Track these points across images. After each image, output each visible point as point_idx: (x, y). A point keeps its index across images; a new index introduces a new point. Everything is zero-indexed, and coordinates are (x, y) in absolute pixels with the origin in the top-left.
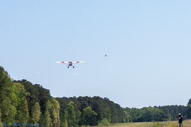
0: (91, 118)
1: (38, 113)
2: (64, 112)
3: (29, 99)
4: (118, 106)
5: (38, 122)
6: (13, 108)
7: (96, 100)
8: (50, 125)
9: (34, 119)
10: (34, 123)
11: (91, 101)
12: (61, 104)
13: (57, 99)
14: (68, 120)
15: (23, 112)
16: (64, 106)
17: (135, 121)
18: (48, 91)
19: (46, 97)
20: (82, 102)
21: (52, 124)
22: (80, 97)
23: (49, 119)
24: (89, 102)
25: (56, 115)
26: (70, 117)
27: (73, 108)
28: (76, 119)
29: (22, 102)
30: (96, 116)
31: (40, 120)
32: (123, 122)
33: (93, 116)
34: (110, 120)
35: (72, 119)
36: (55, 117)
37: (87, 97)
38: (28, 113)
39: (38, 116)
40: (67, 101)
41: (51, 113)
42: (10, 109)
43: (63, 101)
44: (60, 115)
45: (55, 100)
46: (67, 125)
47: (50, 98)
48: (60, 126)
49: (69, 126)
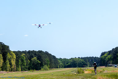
0: (36, 65)
1: (1, 61)
2: (19, 61)
4: (54, 57)
5: (1, 68)
7: (40, 53)
8: (9, 70)
11: (37, 53)
12: (17, 55)
13: (14, 52)
14: (21, 66)
16: (19, 56)
17: (65, 67)
18: (8, 47)
19: (6, 51)
20: (31, 54)
21: (10, 69)
22: (29, 51)
23: (8, 65)
24: (35, 54)
25: (13, 62)
26: (22, 64)
27: (25, 58)
28: (27, 65)
30: (40, 64)
31: (2, 66)
32: (57, 68)
33: (38, 63)
34: (49, 67)
35: (24, 65)
36: (13, 64)
37: (34, 51)
39: (1, 63)
40: (21, 54)
41: (10, 61)
43: (18, 53)
44: (16, 63)
45: (12, 53)
46: (20, 70)
47: (10, 51)
48: (16, 70)
49: (22, 70)
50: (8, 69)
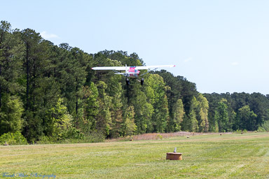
0: (248, 121)
1: (180, 112)
2: (214, 112)
3: (169, 95)
5: (181, 125)
6: (150, 106)
7: (256, 97)
8: (196, 129)
9: (175, 121)
10: (175, 126)
11: (250, 98)
12: (210, 102)
13: (205, 95)
14: (219, 122)
15: (162, 111)
16: (214, 104)
18: (193, 85)
19: (191, 93)
20: (238, 100)
21: (198, 128)
22: (235, 93)
23: (194, 121)
24: (247, 100)
25: (204, 115)
26: (222, 119)
27: (226, 107)
28: (230, 121)
29: (161, 99)
30: (256, 118)
31: (183, 122)
33: (252, 118)
35: (224, 121)
36: (203, 118)
37: (244, 93)
38: (168, 112)
39: (181, 117)
40: (218, 98)
41: (197, 113)
42: (146, 107)
43: (212, 98)
44: (209, 116)
45: (202, 97)
46: (217, 129)
47: (197, 94)
48: (209, 131)
49: (220, 131)
50: (194, 129)
